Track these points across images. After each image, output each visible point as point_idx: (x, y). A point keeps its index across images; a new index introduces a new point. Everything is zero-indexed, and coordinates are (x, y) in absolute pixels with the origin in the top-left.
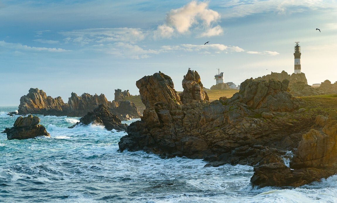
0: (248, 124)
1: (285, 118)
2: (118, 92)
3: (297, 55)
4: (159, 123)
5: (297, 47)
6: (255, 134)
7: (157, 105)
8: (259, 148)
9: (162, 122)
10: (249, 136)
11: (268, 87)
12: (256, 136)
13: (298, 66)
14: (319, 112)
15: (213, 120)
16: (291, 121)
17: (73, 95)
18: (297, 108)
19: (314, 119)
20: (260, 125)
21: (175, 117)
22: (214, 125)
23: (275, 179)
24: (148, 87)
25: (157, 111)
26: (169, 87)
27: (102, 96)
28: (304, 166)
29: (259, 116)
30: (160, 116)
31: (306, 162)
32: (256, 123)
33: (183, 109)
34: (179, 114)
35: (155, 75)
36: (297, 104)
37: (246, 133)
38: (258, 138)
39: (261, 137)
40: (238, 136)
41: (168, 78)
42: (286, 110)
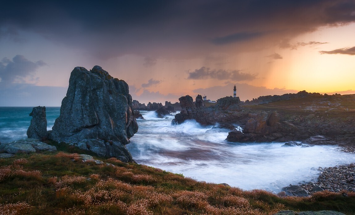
0: (223, 116)
1: (236, 114)
2: (166, 102)
3: (235, 90)
4: (188, 114)
5: (235, 87)
6: (225, 120)
7: (187, 108)
8: (227, 125)
9: (189, 114)
10: (223, 120)
11: (230, 102)
12: (226, 120)
13: (235, 94)
14: (250, 112)
15: (209, 114)
16: (239, 115)
17: (150, 103)
18: (241, 110)
19: (248, 114)
20: (227, 116)
21: (193, 112)
22: (209, 115)
23: (237, 137)
24: (183, 101)
25: (187, 110)
26: (191, 101)
27: (161, 104)
28: (248, 132)
29: (227, 113)
30: (188, 112)
31: (249, 131)
32: (225, 115)
33: (197, 109)
34: (195, 111)
35: (186, 96)
36: (241, 108)
37: (222, 119)
38: (226, 121)
39: (228, 121)
40: (219, 120)
41: (191, 97)
42: (237, 111)
